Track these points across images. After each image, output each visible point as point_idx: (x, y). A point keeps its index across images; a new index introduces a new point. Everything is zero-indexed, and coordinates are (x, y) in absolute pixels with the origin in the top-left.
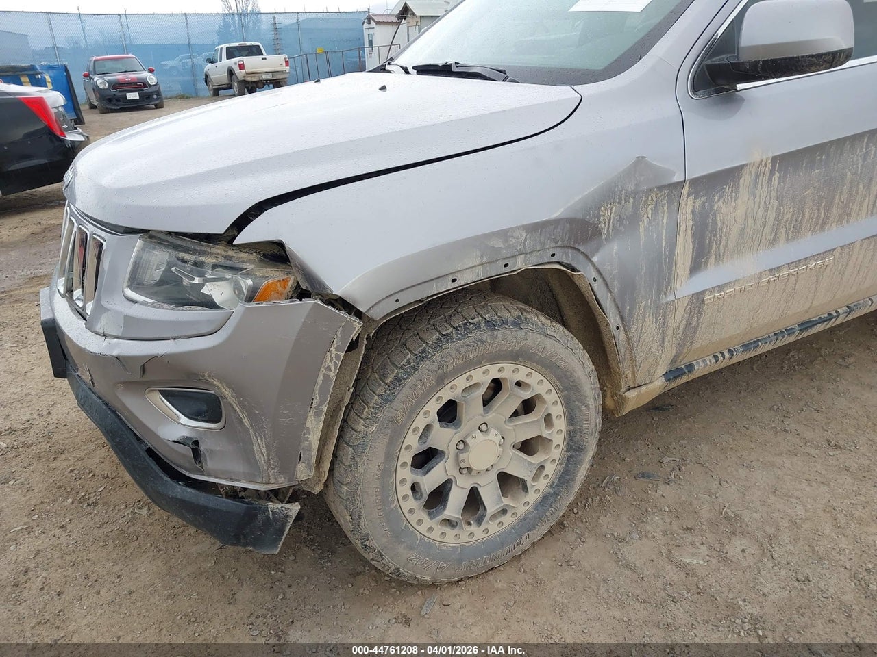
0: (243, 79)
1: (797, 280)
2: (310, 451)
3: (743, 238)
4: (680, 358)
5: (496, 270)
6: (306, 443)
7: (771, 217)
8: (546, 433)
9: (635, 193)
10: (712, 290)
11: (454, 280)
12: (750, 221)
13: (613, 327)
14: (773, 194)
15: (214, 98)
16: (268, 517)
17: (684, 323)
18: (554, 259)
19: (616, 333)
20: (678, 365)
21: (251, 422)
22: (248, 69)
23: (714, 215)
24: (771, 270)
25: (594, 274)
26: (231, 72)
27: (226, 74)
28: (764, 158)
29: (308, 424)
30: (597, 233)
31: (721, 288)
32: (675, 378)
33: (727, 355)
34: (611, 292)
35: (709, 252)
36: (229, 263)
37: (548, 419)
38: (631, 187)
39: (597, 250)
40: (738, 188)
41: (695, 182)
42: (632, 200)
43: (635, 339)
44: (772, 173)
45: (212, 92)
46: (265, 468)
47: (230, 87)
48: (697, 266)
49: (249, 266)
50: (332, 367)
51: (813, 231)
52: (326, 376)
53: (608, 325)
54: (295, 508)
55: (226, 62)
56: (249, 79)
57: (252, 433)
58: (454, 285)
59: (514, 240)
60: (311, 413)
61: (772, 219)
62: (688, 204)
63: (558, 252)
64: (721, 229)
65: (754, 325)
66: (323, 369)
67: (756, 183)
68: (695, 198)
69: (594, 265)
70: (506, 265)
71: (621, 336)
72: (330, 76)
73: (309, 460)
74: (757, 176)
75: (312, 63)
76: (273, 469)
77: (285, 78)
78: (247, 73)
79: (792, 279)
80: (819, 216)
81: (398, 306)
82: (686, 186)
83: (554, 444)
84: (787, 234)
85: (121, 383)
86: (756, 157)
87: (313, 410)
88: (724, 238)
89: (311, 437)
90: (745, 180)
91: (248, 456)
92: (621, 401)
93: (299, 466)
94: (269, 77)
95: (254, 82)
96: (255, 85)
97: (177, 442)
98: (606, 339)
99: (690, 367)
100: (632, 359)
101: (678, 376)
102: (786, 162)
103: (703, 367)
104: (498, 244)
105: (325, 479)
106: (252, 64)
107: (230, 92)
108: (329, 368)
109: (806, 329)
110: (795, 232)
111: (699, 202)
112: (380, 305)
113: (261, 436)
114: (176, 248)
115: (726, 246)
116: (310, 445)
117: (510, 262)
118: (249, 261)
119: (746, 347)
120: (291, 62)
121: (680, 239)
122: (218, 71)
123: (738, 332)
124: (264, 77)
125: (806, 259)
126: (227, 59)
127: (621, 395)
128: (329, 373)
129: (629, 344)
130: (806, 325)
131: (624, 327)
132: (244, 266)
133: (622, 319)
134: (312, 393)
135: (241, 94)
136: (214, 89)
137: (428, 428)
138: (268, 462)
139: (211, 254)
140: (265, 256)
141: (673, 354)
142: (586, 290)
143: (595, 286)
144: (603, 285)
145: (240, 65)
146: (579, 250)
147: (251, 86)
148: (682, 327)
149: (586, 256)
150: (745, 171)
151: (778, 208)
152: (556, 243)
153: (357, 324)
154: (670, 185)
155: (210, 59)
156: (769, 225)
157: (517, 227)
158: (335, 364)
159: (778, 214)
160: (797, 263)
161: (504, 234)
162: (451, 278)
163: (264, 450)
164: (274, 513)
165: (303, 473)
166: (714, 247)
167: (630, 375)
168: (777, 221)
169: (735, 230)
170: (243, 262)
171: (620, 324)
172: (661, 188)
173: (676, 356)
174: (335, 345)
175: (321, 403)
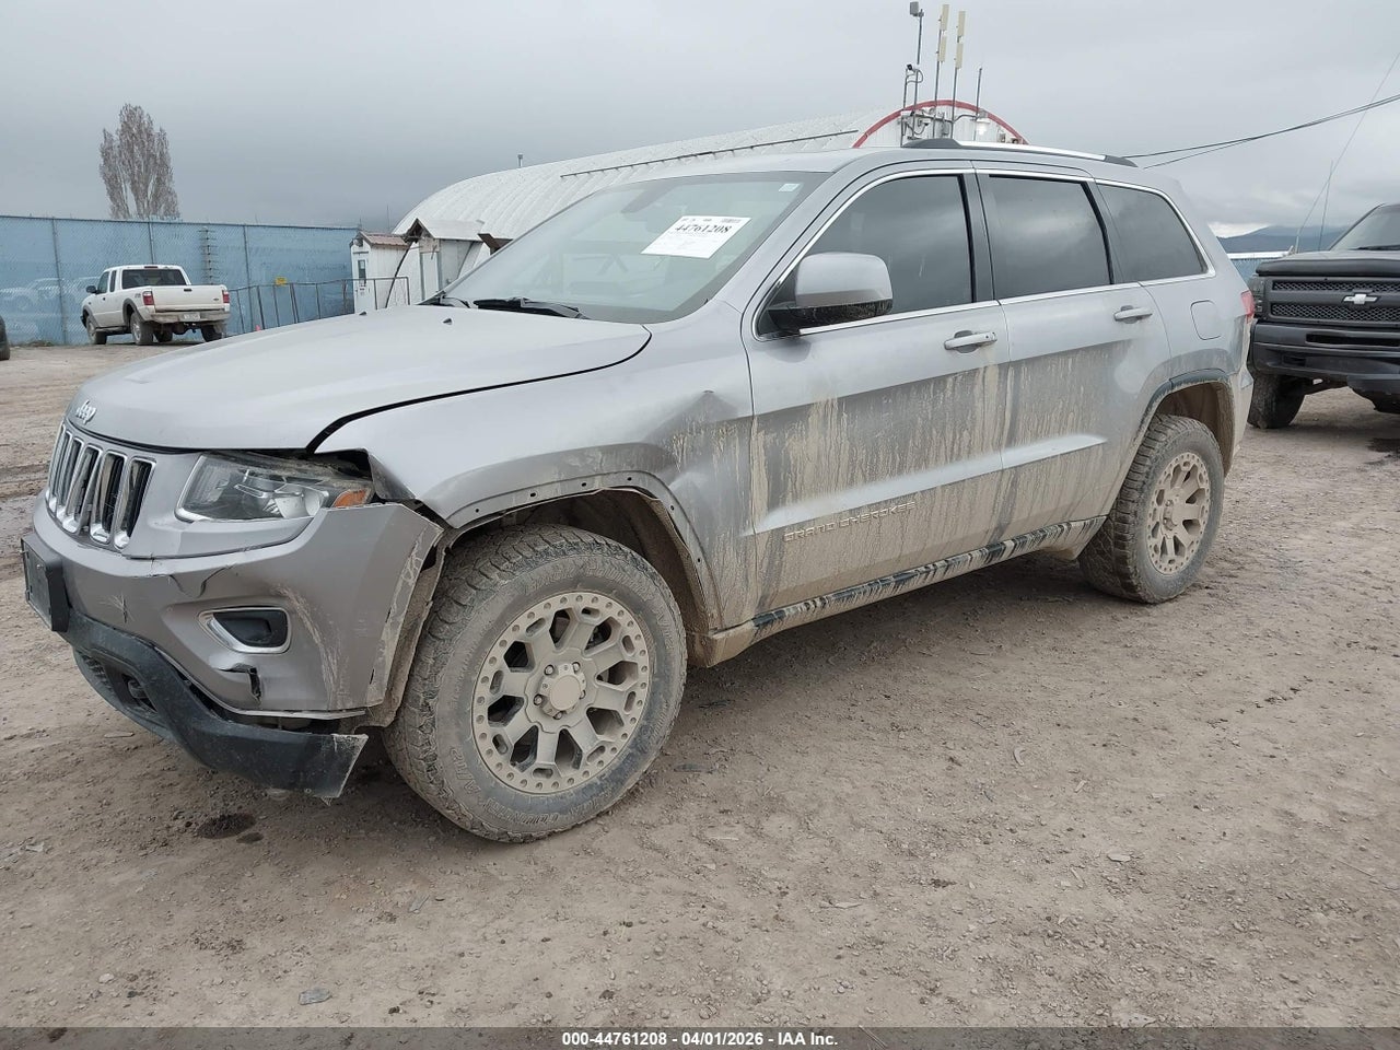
0: (151, 319)
1: (880, 523)
2: (384, 668)
3: (818, 476)
4: (768, 600)
5: (574, 489)
6: (380, 659)
7: (845, 457)
8: (628, 657)
9: (706, 426)
10: (792, 527)
11: (533, 495)
12: (823, 458)
13: (694, 559)
14: (844, 434)
15: (98, 346)
16: (332, 747)
17: (766, 560)
18: (630, 483)
19: (698, 566)
20: (766, 609)
21: (322, 637)
22: (160, 303)
23: (787, 453)
24: (850, 511)
25: (672, 502)
26: (129, 309)
27: (121, 311)
28: (830, 399)
29: (384, 637)
30: (671, 461)
31: (801, 525)
32: (765, 624)
33: (819, 603)
34: (689, 522)
35: (785, 489)
36: (303, 476)
37: (627, 641)
38: (701, 419)
39: (672, 479)
40: (807, 427)
41: (765, 418)
42: (703, 432)
43: (717, 573)
44: (840, 415)
45: (93, 338)
46: (334, 690)
47: (127, 330)
48: (774, 503)
49: (326, 479)
50: (412, 575)
51: (892, 474)
52: (405, 584)
53: (689, 556)
54: (364, 738)
55: (121, 294)
56: (161, 320)
57: (322, 650)
58: (533, 500)
59: (591, 460)
60: (388, 624)
61: (846, 459)
62: (759, 440)
63: (635, 476)
64: (795, 466)
65: (842, 570)
66: (402, 576)
67: (825, 423)
68: (765, 434)
69: (671, 493)
70: (584, 485)
71: (702, 569)
72: (297, 320)
73: (381, 679)
74: (825, 416)
75: (267, 299)
76: (343, 690)
77: (223, 321)
78: (157, 311)
79: (875, 523)
80: (894, 459)
81: (478, 516)
82: (755, 421)
83: (640, 666)
84: (864, 476)
85: (171, 606)
86: (822, 398)
87: (390, 620)
88: (799, 476)
89: (385, 651)
90: (814, 419)
91: (314, 678)
92: (710, 646)
93: (370, 687)
94: (196, 318)
95: (169, 324)
96: (170, 329)
97: (231, 670)
98: (689, 573)
99: (780, 613)
100: (717, 597)
101: (768, 622)
102: (853, 403)
103: (796, 615)
104: (575, 462)
105: (399, 705)
106: (167, 297)
107: (127, 337)
108: (408, 575)
109: (903, 581)
110: (872, 475)
111: (770, 438)
112: (461, 513)
113: (332, 652)
114: (246, 462)
115: (802, 484)
116: (384, 661)
117: (587, 481)
118: (325, 474)
119: (839, 595)
120: (233, 296)
121: (754, 472)
122: (108, 306)
123: (825, 576)
124: (187, 318)
125: (886, 501)
126: (124, 288)
127: (708, 638)
128: (408, 580)
129: (712, 578)
130: (902, 578)
131: (705, 559)
132: (320, 478)
133: (703, 553)
134: (391, 603)
135: (146, 342)
136: (98, 333)
137: (498, 675)
138: (337, 683)
139: (284, 468)
140: (339, 469)
141: (760, 595)
142: (664, 518)
143: (673, 514)
144: (681, 514)
145: (146, 298)
146: (655, 477)
147: (163, 333)
148: (765, 565)
149: (663, 484)
150: (813, 410)
151: (851, 449)
152: (632, 467)
153: (438, 530)
154: (739, 419)
155: (94, 287)
156: (844, 464)
157: (594, 448)
158: (415, 573)
159: (851, 455)
160: (877, 505)
161: (581, 453)
162: (530, 492)
163: (334, 668)
164: (340, 744)
165: (374, 696)
166: (790, 484)
167: (716, 615)
168: (852, 462)
169: (809, 468)
170: (318, 475)
171: (701, 556)
172: (731, 422)
173: (764, 597)
174: (415, 550)
175: (399, 614)
